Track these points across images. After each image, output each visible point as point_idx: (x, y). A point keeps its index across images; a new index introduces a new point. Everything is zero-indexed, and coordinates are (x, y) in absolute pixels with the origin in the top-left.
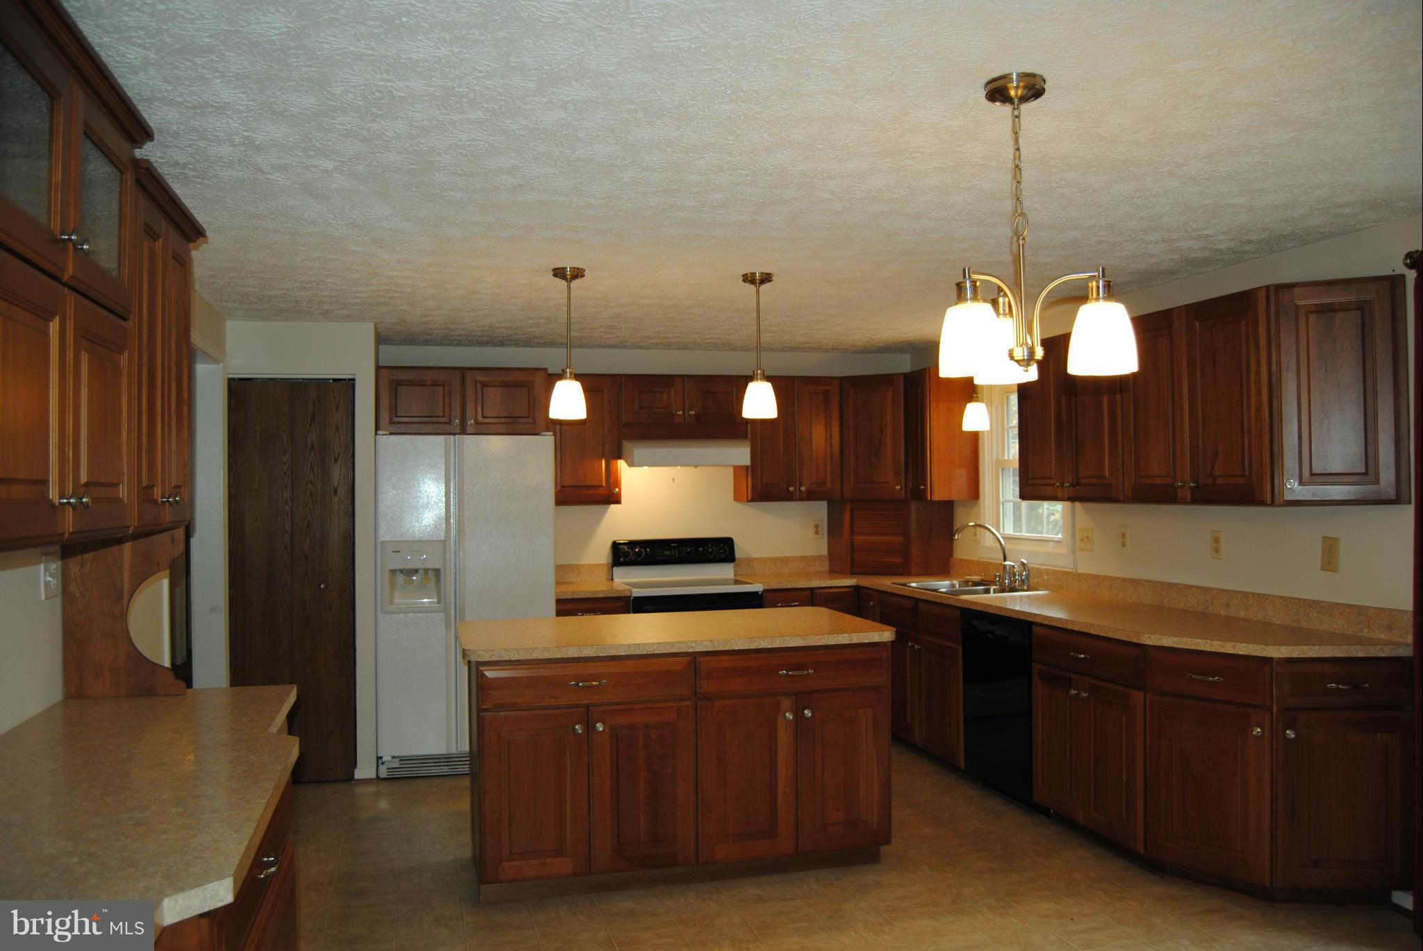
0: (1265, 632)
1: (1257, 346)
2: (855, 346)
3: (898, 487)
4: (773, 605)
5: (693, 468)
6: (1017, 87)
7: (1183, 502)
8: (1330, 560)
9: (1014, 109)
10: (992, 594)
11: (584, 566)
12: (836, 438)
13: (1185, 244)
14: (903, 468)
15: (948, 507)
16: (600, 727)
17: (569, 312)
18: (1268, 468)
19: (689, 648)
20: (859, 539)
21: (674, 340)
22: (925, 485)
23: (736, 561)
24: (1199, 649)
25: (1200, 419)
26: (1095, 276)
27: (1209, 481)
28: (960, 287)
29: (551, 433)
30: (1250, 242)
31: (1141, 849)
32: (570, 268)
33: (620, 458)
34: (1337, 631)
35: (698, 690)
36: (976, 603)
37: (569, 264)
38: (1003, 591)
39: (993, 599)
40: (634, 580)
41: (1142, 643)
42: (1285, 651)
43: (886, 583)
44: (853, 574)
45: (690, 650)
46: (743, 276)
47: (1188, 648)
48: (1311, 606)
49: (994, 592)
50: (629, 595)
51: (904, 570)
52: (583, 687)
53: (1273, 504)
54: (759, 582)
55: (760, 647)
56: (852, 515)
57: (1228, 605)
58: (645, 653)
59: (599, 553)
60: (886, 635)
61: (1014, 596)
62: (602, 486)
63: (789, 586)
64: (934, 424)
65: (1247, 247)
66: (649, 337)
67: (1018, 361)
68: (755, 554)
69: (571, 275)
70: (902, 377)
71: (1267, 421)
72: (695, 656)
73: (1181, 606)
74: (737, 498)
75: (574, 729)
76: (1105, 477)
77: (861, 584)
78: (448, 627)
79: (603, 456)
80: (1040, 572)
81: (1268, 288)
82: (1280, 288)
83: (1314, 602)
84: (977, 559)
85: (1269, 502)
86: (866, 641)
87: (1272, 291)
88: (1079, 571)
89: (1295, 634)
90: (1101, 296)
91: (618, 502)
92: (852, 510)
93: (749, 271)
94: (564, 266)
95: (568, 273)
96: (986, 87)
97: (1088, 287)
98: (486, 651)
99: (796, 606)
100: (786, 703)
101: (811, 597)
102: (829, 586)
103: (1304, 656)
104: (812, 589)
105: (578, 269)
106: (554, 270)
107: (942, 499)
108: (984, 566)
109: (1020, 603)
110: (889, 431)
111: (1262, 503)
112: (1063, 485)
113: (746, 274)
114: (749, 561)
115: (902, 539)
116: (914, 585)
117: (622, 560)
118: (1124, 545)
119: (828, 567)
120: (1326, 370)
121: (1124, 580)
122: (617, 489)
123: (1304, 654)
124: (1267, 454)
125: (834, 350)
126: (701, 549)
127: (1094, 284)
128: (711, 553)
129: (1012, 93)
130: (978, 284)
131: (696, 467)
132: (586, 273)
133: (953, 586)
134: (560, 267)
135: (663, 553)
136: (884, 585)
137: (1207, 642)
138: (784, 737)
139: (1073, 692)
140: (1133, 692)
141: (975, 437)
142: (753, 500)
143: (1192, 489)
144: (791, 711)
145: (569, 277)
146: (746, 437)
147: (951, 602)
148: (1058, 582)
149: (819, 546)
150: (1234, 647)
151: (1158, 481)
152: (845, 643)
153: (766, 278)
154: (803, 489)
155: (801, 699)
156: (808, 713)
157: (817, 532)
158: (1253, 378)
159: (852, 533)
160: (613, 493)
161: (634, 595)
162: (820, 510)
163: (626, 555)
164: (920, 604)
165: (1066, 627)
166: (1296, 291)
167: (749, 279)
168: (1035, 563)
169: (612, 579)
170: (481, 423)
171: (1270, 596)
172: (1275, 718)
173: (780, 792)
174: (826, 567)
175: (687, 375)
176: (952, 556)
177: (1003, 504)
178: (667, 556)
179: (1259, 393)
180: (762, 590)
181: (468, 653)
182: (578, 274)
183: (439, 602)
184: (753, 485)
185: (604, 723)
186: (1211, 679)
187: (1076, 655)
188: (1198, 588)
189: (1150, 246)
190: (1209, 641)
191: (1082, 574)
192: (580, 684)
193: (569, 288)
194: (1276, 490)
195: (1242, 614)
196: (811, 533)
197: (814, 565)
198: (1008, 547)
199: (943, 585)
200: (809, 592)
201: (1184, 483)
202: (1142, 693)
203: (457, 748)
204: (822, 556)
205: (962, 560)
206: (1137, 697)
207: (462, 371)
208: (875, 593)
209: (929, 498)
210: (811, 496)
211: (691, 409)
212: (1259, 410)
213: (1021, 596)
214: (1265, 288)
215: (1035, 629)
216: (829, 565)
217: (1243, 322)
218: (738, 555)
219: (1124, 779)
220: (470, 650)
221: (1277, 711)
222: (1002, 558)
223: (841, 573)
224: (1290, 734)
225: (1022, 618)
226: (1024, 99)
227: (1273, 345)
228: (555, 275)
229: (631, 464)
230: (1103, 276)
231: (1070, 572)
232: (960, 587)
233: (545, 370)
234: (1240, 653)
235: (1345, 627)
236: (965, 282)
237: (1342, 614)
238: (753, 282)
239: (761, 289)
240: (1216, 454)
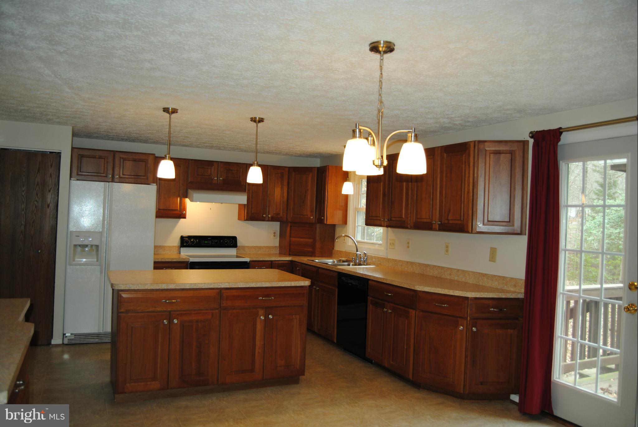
0: (464, 286)
1: (469, 166)
2: (296, 154)
3: (312, 217)
4: (254, 268)
5: (220, 204)
6: (383, 47)
7: (435, 230)
8: (493, 258)
9: (381, 56)
11: (167, 247)
12: (285, 194)
13: (442, 120)
14: (315, 209)
15: (333, 227)
16: (175, 321)
17: (170, 128)
18: (471, 217)
19: (219, 286)
20: (294, 239)
21: (215, 145)
22: (324, 217)
23: (238, 247)
24: (439, 292)
25: (444, 195)
26: (410, 131)
27: (446, 222)
28: (354, 131)
29: (156, 184)
30: (468, 122)
31: (411, 377)
32: (171, 108)
33: (187, 197)
34: (494, 287)
35: (222, 305)
36: (345, 270)
37: (171, 107)
38: (356, 265)
39: (351, 268)
40: (190, 254)
41: (416, 289)
42: (474, 294)
43: (305, 260)
44: (290, 255)
45: (219, 287)
46: (251, 118)
47: (434, 292)
48: (484, 276)
49: (352, 266)
50: (188, 261)
51: (313, 254)
52: (168, 302)
53: (472, 233)
54: (248, 257)
55: (250, 286)
56: (291, 230)
57: (450, 274)
58: (198, 287)
59: (174, 241)
60: (306, 283)
61: (360, 268)
62: (178, 210)
63: (261, 259)
64: (329, 190)
65: (467, 124)
66: (204, 143)
67: (376, 166)
68: (246, 244)
69: (171, 111)
70: (316, 168)
71: (471, 198)
72: (221, 290)
73: (431, 274)
74: (239, 219)
75: (163, 322)
76: (402, 218)
77: (293, 260)
78: (101, 272)
79: (179, 196)
80: (372, 257)
81: (475, 141)
82: (480, 142)
83: (485, 274)
84: (345, 251)
85: (470, 232)
86: (298, 285)
87: (476, 143)
88: (388, 258)
89: (477, 288)
90: (413, 140)
91: (184, 217)
92: (291, 226)
93: (253, 116)
94: (168, 107)
95: (170, 110)
96: (370, 45)
97: (407, 135)
98: (123, 284)
99: (264, 268)
100: (261, 312)
101: (271, 265)
102: (279, 260)
103: (481, 297)
104: (271, 261)
105: (175, 109)
106: (164, 108)
107: (331, 224)
108: (347, 254)
109: (363, 270)
110: (309, 192)
111: (467, 232)
112: (384, 220)
113: (252, 118)
114: (243, 247)
115: (312, 240)
116: (317, 261)
117: (185, 244)
118: (408, 247)
119: (279, 252)
120: (496, 178)
121: (408, 262)
122: (184, 212)
124: (470, 212)
125: (287, 154)
126: (222, 241)
127: (410, 135)
128: (226, 243)
129: (381, 49)
130: (362, 131)
131: (222, 203)
132: (178, 111)
133: (334, 262)
134: (167, 107)
135: (204, 242)
136: (303, 260)
137: (442, 290)
138: (259, 327)
139: (385, 310)
140: (411, 310)
141: (347, 197)
142: (247, 220)
143: (439, 224)
144: (263, 315)
145: (170, 112)
146: (245, 191)
147: (334, 269)
148: (380, 262)
149: (275, 242)
150: (453, 292)
151: (425, 220)
152: (288, 286)
153: (261, 120)
154: (269, 216)
155: (268, 310)
156: (270, 317)
157: (274, 236)
158: (466, 178)
159: (290, 237)
160: (183, 214)
161: (191, 261)
162: (276, 226)
163: (187, 242)
164: (320, 270)
165: (383, 281)
166: (486, 144)
167: (253, 120)
168: (369, 253)
169: (180, 253)
170: (122, 178)
171: (468, 271)
172: (468, 322)
173: (257, 352)
174: (277, 251)
175: (220, 161)
176: (333, 249)
177: (357, 227)
178: (206, 243)
179: (469, 185)
180: (249, 261)
181: (114, 285)
182: (175, 111)
183: (97, 261)
184: (247, 213)
185: (177, 319)
186: (443, 305)
187: (387, 294)
188: (439, 267)
189: (428, 120)
190: (443, 289)
191: (390, 259)
192: (167, 301)
193: (170, 117)
194: (474, 227)
195: (456, 278)
196: (272, 236)
197: (273, 250)
198: (358, 246)
199: (330, 261)
200: (270, 262)
201: (436, 222)
202: (415, 311)
203: (103, 330)
204: (276, 247)
205: (338, 251)
206: (413, 313)
207: (114, 152)
208: (300, 264)
209: (325, 223)
210: (273, 219)
211: (221, 177)
212: (468, 192)
213: (363, 268)
214: (473, 142)
215: (370, 282)
216: (279, 250)
217: (464, 155)
218: (238, 245)
219: (405, 347)
221: (469, 320)
222: (356, 251)
223: (285, 254)
224: (474, 329)
225: (365, 277)
226: (385, 52)
227: (476, 165)
228: (164, 111)
229: (192, 200)
230: (414, 132)
231: (385, 258)
232: (337, 263)
233: (154, 154)
234: (456, 295)
235: (497, 285)
236: (356, 130)
237: (496, 280)
238: (255, 121)
239: (258, 125)
240: (450, 210)
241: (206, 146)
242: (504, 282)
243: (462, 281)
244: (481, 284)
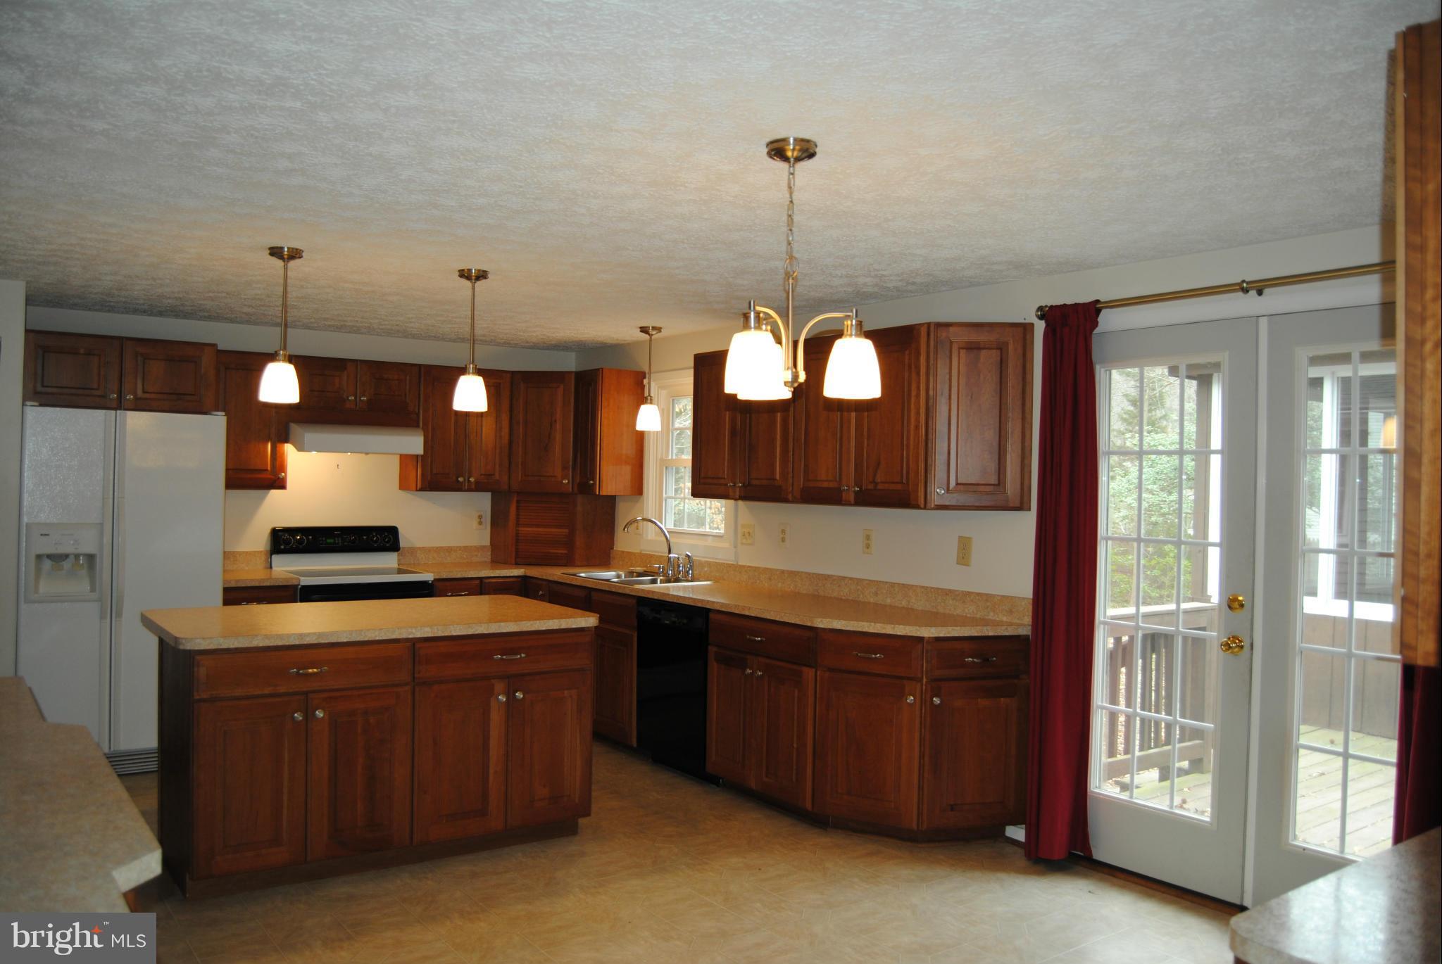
0: (908, 615)
1: (918, 374)
2: (527, 342)
3: (565, 481)
4: (442, 594)
5: (363, 455)
6: (794, 150)
7: (850, 505)
8: (964, 556)
9: (790, 167)
10: (659, 584)
11: (240, 553)
12: (506, 431)
13: (861, 280)
14: (571, 463)
15: (611, 500)
16: (320, 714)
17: (285, 292)
18: (923, 477)
19: (410, 634)
20: (523, 530)
21: (350, 324)
22: (594, 479)
23: (401, 549)
24: (864, 630)
25: (865, 433)
26: (849, 316)
27: (871, 487)
28: (746, 316)
29: (224, 414)
30: (914, 283)
31: (809, 806)
32: (288, 248)
33: (287, 441)
34: (969, 615)
35: (416, 675)
36: (653, 592)
37: (287, 244)
38: (669, 581)
39: (646, 586)
40: (289, 567)
41: (816, 626)
42: (934, 632)
43: (556, 573)
44: (517, 564)
45: (411, 636)
46: (459, 271)
47: (855, 629)
48: (947, 594)
49: (661, 583)
50: (296, 583)
51: (568, 561)
52: (302, 674)
53: (925, 508)
54: (428, 572)
55: (477, 633)
56: (518, 508)
57: (876, 594)
58: (366, 639)
59: (256, 539)
60: (588, 621)
61: (678, 586)
62: (267, 470)
63: (459, 576)
64: (605, 422)
65: (910, 288)
66: (326, 319)
67: (783, 382)
68: (418, 544)
69: (288, 255)
70: (573, 374)
71: (924, 437)
72: (414, 642)
73: (835, 594)
74: (404, 486)
75: (293, 718)
76: (776, 479)
77: (528, 574)
78: (102, 617)
79: (268, 439)
80: (702, 564)
81: (929, 324)
82: (939, 325)
83: (950, 591)
84: (638, 551)
85: (922, 506)
86: (574, 627)
87: (932, 328)
88: (740, 563)
89: (934, 618)
90: (853, 333)
91: (280, 484)
92: (518, 502)
93: (464, 266)
94: (282, 246)
95: (286, 253)
96: (768, 145)
97: (844, 324)
98: (203, 639)
99: (465, 595)
100: (499, 686)
101: (480, 587)
102: (497, 575)
103: (948, 635)
104: (481, 579)
105: (297, 249)
106: (271, 249)
107: (609, 494)
108: (649, 558)
109: (682, 590)
110: (558, 426)
111: (917, 507)
112: (734, 485)
113: (463, 270)
114: (413, 551)
115: (567, 531)
116: (583, 575)
117: (282, 547)
118: (783, 540)
119: (490, 557)
120: (972, 397)
121: (783, 572)
122: (283, 474)
123: (949, 633)
124: (922, 466)
125: (507, 344)
126: (365, 537)
127: (849, 322)
128: (376, 542)
129: (789, 154)
131: (367, 454)
132: (304, 254)
133: (619, 576)
134: (279, 246)
135: (326, 540)
136: (554, 575)
137: (871, 625)
138: (496, 717)
139: (749, 671)
140: (805, 669)
141: (641, 436)
142: (422, 489)
143: (856, 493)
144: (503, 693)
145: (286, 257)
146: (418, 426)
147: (627, 592)
148: (719, 572)
149: (481, 536)
150: (894, 628)
151: (825, 485)
152: (555, 628)
153: (482, 275)
154: (472, 480)
155: (514, 681)
156: (519, 695)
157: (480, 523)
158: (913, 400)
159: (518, 524)
160: (279, 478)
161: (302, 584)
162: (484, 501)
163: (287, 542)
164: (593, 594)
165: (743, 613)
166: (951, 329)
167: (464, 274)
168: (698, 555)
169: (271, 567)
170: (140, 399)
171: (913, 585)
172: (924, 687)
173: (491, 771)
174: (487, 556)
175: (360, 360)
176: (612, 548)
177: (666, 500)
178: (330, 543)
179: (918, 413)
180: (432, 579)
181: (184, 641)
182: (295, 254)
183: (93, 590)
184: (423, 475)
185: (323, 709)
186: (873, 656)
187: (753, 638)
188: (851, 579)
189: (834, 279)
190: (873, 624)
191: (744, 566)
192: (301, 672)
193: (286, 269)
194: (928, 496)
195: (889, 601)
196: (475, 523)
197: (476, 555)
198: (672, 541)
199: (609, 575)
200: (477, 582)
201: (849, 487)
202: (814, 670)
203: (110, 748)
204: (484, 547)
205: (623, 552)
206: (809, 673)
207: (121, 341)
208: (544, 583)
209: (597, 493)
210: (478, 487)
211: (364, 396)
212: (917, 427)
213: (685, 586)
214: (926, 325)
215: (711, 615)
216: (491, 554)
217: (907, 352)
218: (402, 544)
219: (795, 745)
220: (186, 639)
221: (926, 682)
222: (667, 551)
223: (505, 563)
224: (936, 701)
225: (700, 605)
226: (798, 159)
227: (931, 372)
228: (272, 254)
229: (300, 448)
230: (856, 316)
231: (732, 564)
232: (625, 577)
233: (214, 345)
234: (899, 634)
235: (975, 612)
236: (750, 313)
237: (972, 601)
238: (468, 278)
239: (476, 285)
240: (879, 463)
241: (329, 326)
242: (988, 604)
243: (900, 606)
244: (941, 610)
